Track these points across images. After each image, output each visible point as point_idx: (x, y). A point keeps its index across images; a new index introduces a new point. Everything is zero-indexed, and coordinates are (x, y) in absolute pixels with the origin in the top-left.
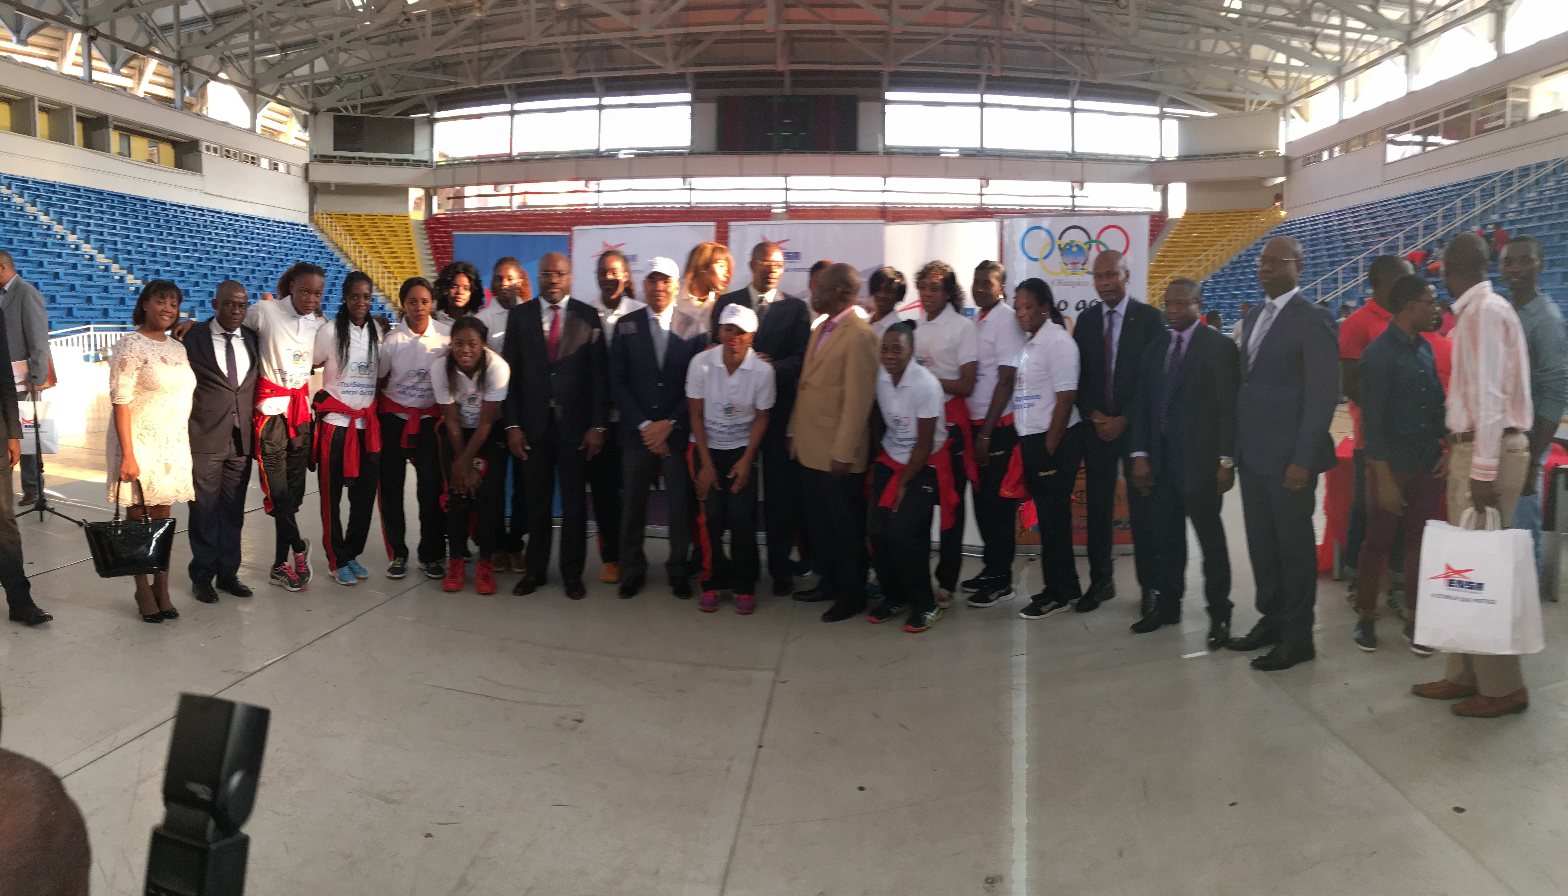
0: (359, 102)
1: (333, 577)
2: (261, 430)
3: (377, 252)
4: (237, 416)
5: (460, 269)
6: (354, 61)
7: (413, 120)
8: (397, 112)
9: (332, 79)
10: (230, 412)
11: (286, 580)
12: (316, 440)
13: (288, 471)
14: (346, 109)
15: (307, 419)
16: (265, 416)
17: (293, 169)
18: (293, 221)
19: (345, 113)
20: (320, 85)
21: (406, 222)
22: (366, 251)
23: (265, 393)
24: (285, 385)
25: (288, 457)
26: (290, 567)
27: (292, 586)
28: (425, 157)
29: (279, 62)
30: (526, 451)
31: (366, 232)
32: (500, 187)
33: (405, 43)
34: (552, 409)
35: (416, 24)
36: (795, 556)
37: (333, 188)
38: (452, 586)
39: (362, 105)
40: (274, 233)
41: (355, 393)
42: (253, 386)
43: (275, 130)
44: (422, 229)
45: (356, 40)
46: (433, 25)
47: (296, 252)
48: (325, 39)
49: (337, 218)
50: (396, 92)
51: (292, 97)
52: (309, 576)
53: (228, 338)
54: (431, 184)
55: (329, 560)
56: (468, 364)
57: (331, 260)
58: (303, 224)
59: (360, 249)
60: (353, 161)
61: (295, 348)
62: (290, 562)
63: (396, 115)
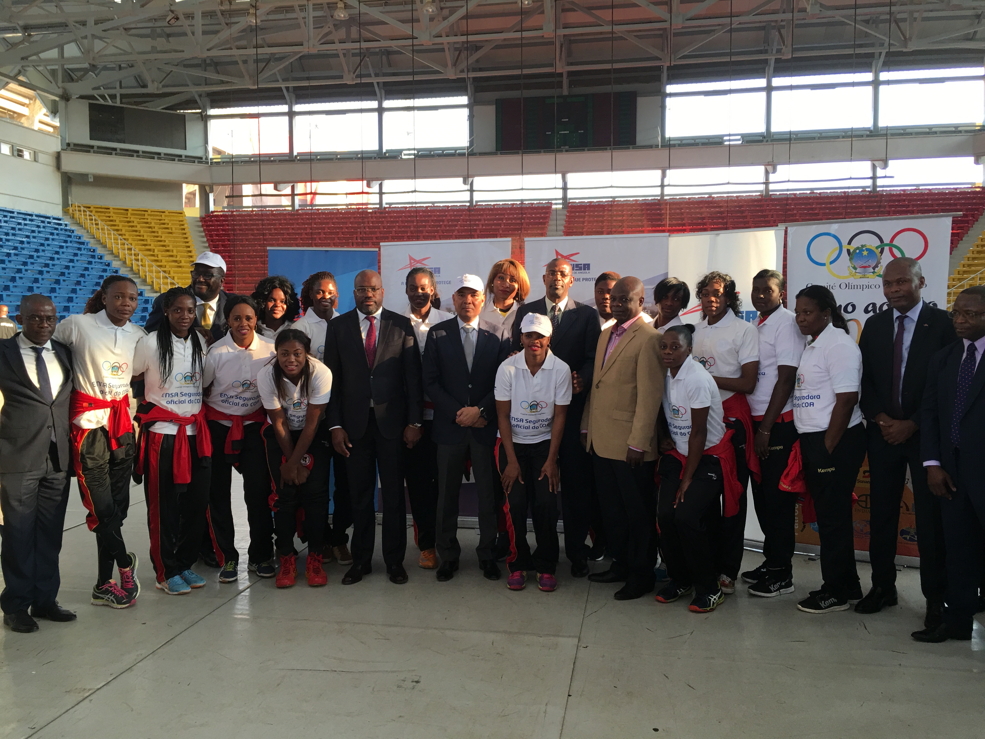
0: (118, 92)
1: (163, 590)
2: (82, 445)
3: (149, 250)
4: (53, 431)
5: (277, 283)
6: (111, 50)
7: (183, 116)
8: (164, 106)
9: (86, 65)
10: (45, 427)
11: (112, 598)
12: (142, 450)
13: (112, 484)
14: (103, 97)
15: (129, 429)
16: (84, 431)
17: (41, 157)
18: (42, 213)
19: (102, 102)
20: (71, 70)
21: (181, 219)
22: (136, 249)
23: (83, 407)
24: (104, 397)
25: (111, 469)
26: (116, 584)
27: (119, 603)
28: (199, 153)
29: (22, 42)
30: (347, 448)
31: (134, 229)
32: (281, 186)
33: (171, 39)
34: (372, 409)
35: (183, 21)
36: (589, 542)
37: (91, 180)
38: (287, 582)
39: (121, 95)
40: (20, 227)
41: (184, 402)
42: (68, 400)
43: (14, 112)
44: (198, 226)
45: (112, 29)
46: (202, 25)
47: (49, 248)
48: (77, 25)
49: (96, 212)
50: (164, 86)
51: (37, 80)
52: (137, 591)
53: (38, 353)
54: (206, 180)
55: (157, 573)
56: (294, 372)
57: (93, 257)
58: (55, 216)
59: (130, 246)
60: (114, 152)
61: (113, 359)
62: (116, 578)
63: (163, 109)
